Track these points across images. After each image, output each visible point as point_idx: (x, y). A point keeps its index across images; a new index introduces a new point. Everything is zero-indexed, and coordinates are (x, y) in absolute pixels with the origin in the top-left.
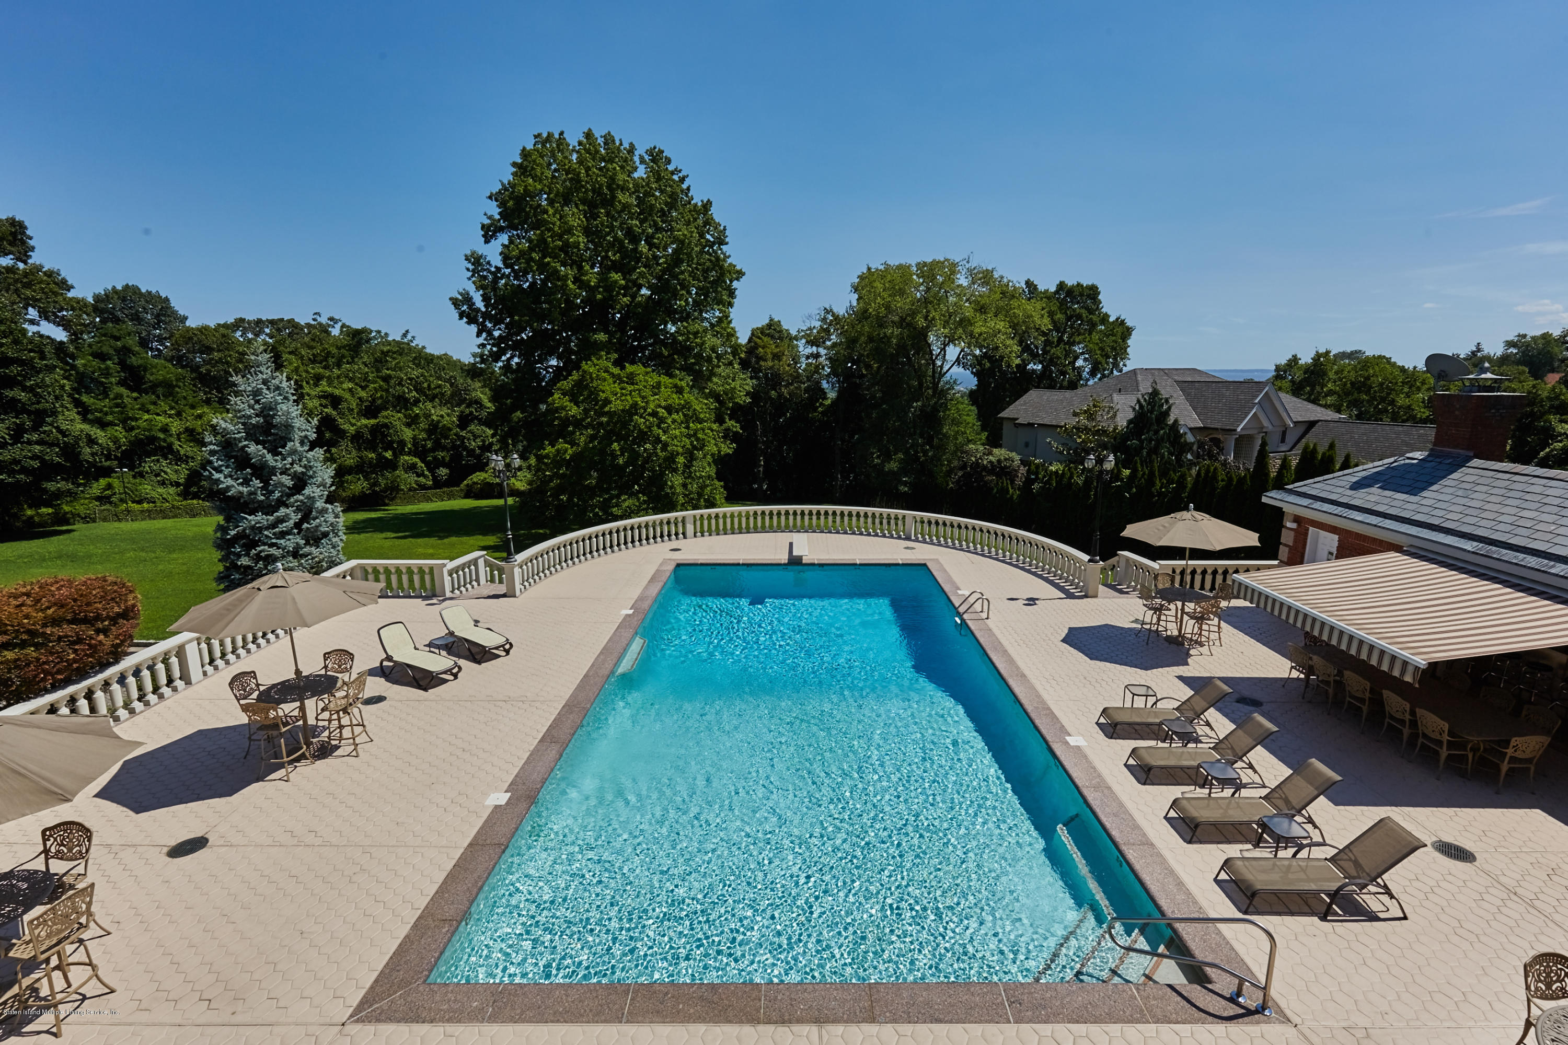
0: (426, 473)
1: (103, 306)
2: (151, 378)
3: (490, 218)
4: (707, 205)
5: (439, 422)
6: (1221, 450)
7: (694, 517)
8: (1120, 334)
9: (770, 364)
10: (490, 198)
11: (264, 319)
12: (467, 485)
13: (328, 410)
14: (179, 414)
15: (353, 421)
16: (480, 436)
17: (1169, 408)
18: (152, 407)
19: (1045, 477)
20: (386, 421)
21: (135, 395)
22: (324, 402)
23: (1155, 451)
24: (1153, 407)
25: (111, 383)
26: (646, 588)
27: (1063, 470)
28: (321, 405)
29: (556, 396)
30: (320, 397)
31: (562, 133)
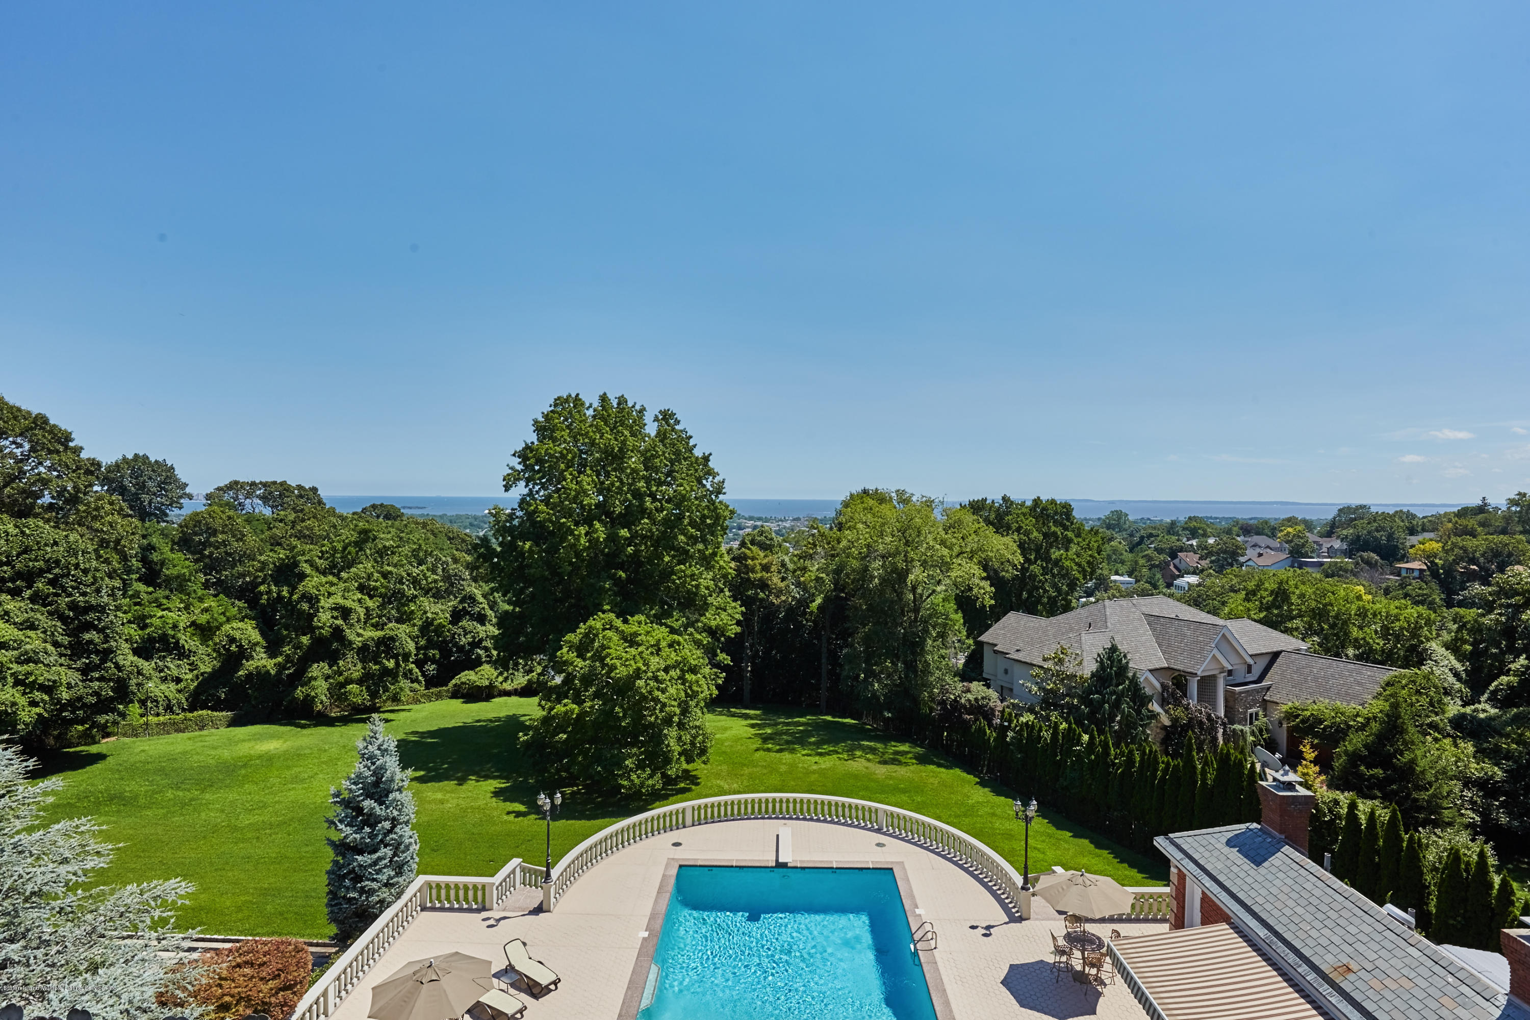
0: (420, 678)
1: (112, 476)
2: (167, 572)
3: (512, 468)
4: (706, 459)
5: (434, 619)
6: (1185, 695)
7: (693, 808)
8: (1096, 547)
9: (759, 575)
10: (514, 455)
11: (257, 481)
12: (455, 685)
13: (339, 622)
14: (187, 608)
15: (361, 631)
16: (470, 632)
17: (1127, 663)
18: (165, 601)
19: (1016, 726)
20: (392, 633)
21: (151, 589)
22: (335, 614)
23: (1116, 705)
24: (1112, 662)
25: (131, 579)
26: (656, 901)
27: (1033, 722)
28: (332, 617)
29: (565, 650)
30: (332, 609)
31: (578, 395)
